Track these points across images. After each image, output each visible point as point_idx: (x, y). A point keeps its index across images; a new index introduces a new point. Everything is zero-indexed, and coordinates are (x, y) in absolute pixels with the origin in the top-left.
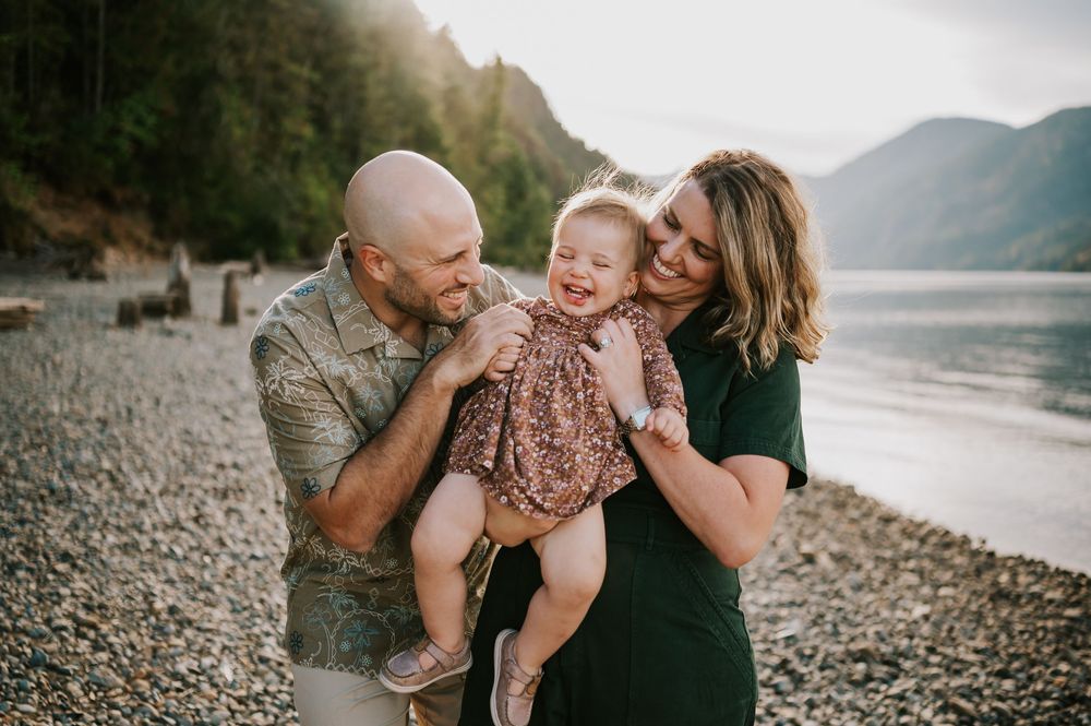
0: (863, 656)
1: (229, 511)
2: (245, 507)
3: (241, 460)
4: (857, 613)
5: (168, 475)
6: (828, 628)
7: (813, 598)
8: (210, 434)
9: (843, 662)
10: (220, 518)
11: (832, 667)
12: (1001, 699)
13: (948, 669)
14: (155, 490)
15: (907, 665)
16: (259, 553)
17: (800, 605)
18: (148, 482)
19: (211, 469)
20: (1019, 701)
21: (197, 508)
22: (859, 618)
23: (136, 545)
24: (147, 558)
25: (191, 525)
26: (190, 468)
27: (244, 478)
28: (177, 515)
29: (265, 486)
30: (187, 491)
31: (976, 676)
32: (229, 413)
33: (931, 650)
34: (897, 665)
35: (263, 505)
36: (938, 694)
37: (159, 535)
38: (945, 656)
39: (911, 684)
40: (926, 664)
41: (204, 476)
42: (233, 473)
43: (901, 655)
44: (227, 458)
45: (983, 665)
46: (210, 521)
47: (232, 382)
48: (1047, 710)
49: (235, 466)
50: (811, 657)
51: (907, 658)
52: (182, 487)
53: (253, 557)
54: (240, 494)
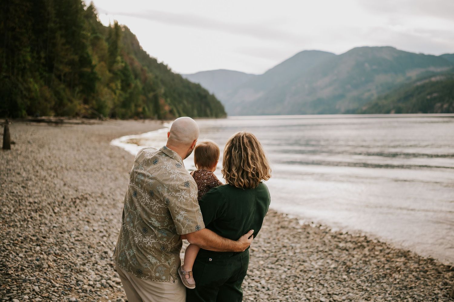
1: (40, 216)
2: (45, 214)
3: (36, 200)
5: (13, 207)
8: (20, 192)
10: (38, 218)
14: (12, 211)
16: (56, 225)
18: (8, 209)
19: (27, 204)
21: (29, 215)
23: (16, 225)
24: (21, 228)
25: (30, 220)
26: (20, 204)
27: (40, 206)
28: (24, 217)
29: (48, 208)
30: (22, 211)
32: (23, 185)
35: (50, 213)
37: (22, 223)
41: (26, 206)
42: (36, 205)
44: (31, 200)
46: (36, 218)
47: (19, 174)
49: (35, 203)
52: (21, 210)
53: (54, 227)
54: (40, 211)
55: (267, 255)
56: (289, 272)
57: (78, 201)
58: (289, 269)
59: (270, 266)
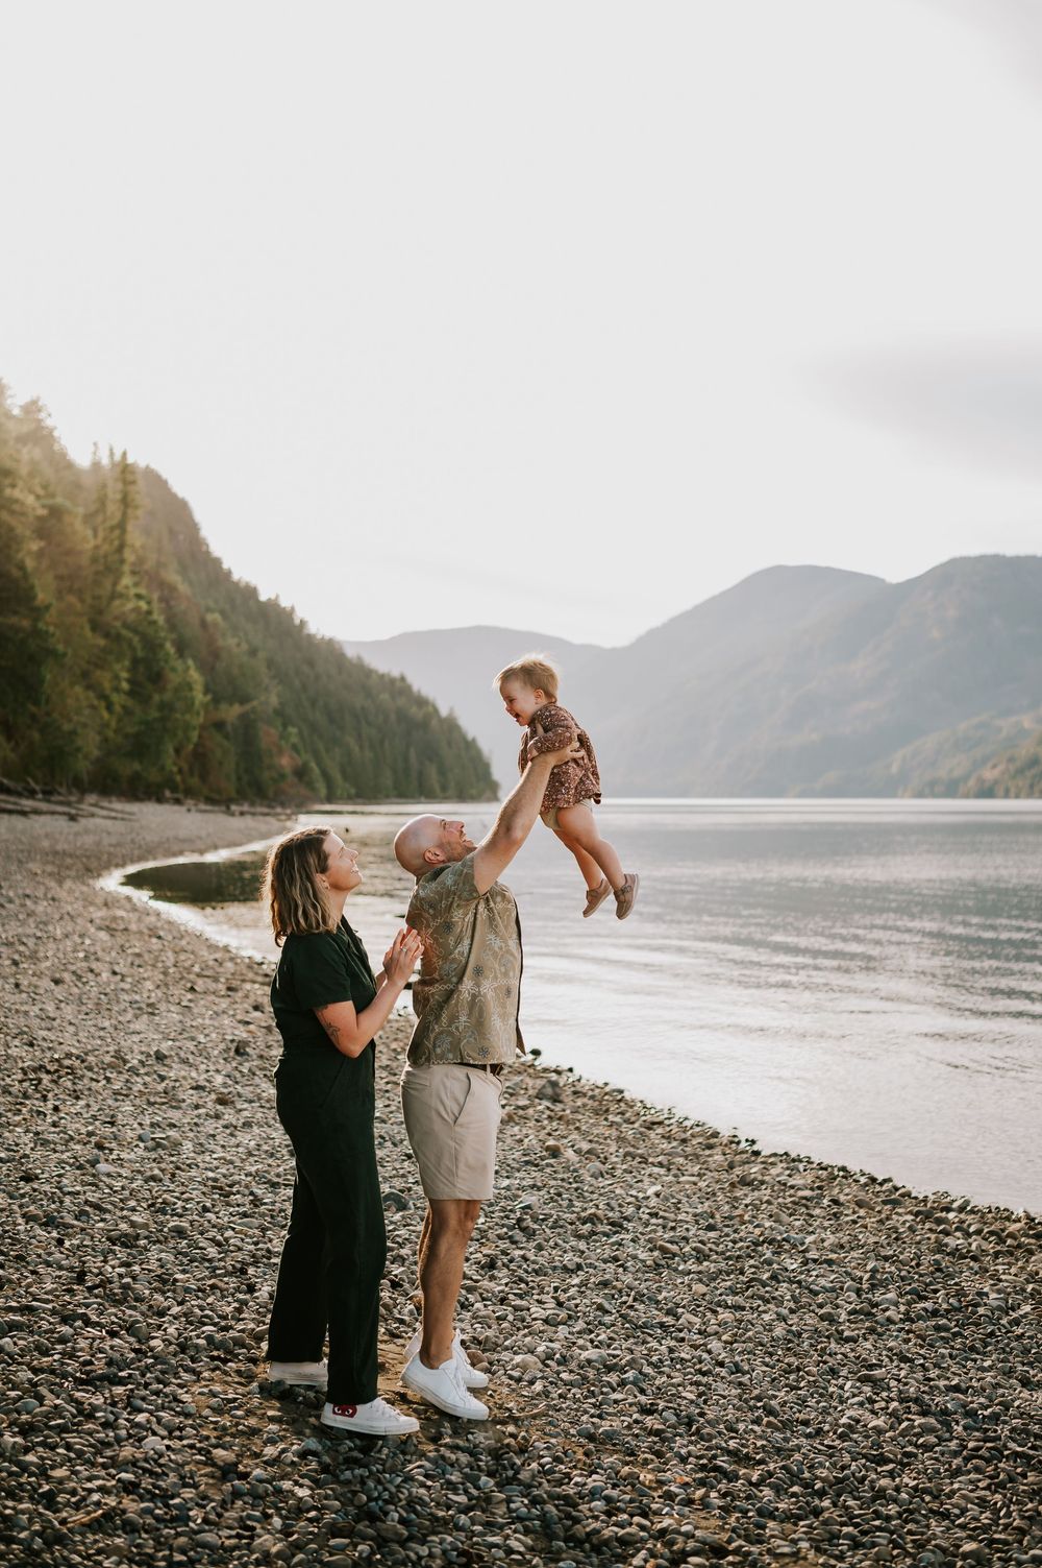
0: (593, 1219)
4: (592, 1193)
6: (565, 1203)
7: (553, 1183)
9: (571, 1224)
11: (561, 1227)
12: (702, 1242)
13: (664, 1227)
15: (630, 1226)
17: (539, 1189)
20: (717, 1245)
22: (595, 1196)
31: (687, 1230)
33: (654, 1215)
34: (621, 1226)
36: (650, 1241)
38: (664, 1218)
39: (630, 1237)
40: (647, 1225)
43: (626, 1218)
45: (697, 1222)
48: (740, 1249)
50: (543, 1220)
51: (629, 1221)
55: (713, 1268)
56: (793, 1319)
57: (46, 1078)
58: (792, 1311)
59: (730, 1300)
